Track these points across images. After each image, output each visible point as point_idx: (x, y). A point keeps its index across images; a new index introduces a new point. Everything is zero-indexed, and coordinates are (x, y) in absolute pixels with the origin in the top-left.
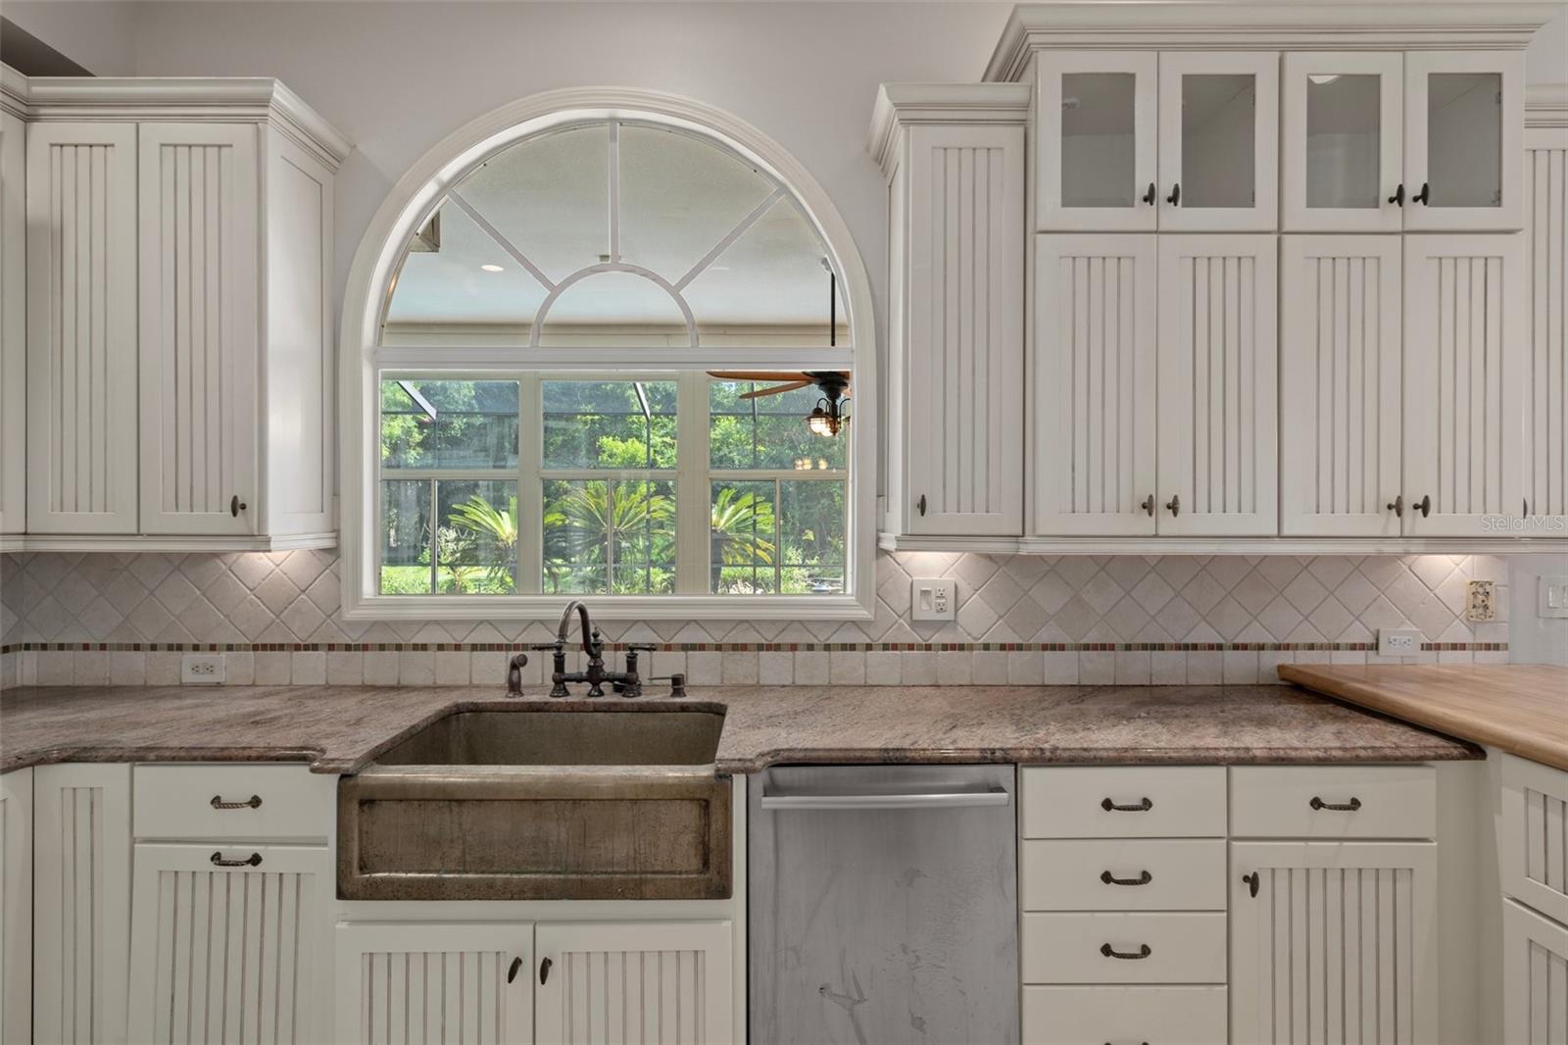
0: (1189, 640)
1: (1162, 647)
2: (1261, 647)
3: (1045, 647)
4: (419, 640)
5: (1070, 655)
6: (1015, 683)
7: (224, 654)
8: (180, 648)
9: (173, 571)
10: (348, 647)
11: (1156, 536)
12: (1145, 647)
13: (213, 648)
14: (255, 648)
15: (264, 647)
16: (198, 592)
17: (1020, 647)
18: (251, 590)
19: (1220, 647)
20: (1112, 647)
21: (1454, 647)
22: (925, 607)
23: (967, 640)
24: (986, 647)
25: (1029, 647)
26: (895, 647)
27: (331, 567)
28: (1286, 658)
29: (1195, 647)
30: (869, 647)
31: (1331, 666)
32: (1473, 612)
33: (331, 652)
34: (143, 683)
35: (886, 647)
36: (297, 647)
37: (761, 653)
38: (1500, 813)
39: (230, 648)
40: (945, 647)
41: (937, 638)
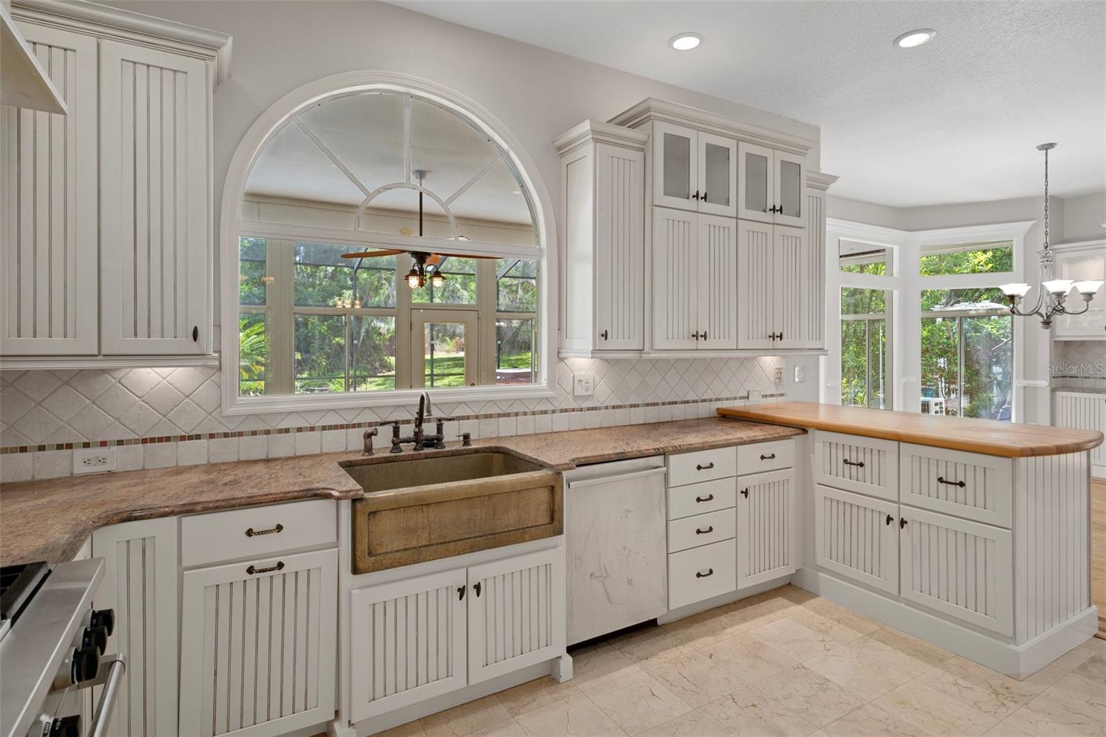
0: (686, 399)
1: (676, 403)
2: (711, 400)
3: (631, 406)
4: (283, 426)
5: (641, 409)
6: (619, 425)
7: (115, 448)
8: (69, 446)
9: (63, 385)
10: (226, 435)
11: (697, 350)
12: (670, 403)
13: (103, 444)
14: (144, 441)
15: (153, 440)
16: (88, 401)
17: (620, 407)
18: (139, 398)
19: (697, 402)
20: (658, 404)
21: (771, 396)
22: (580, 388)
23: (598, 405)
24: (607, 408)
25: (625, 407)
26: (566, 411)
27: (212, 378)
28: (719, 405)
29: (688, 402)
30: (554, 412)
31: (734, 407)
32: (777, 381)
33: (211, 440)
34: (30, 478)
35: (562, 411)
36: (183, 438)
37: (500, 419)
38: (814, 453)
39: (120, 443)
40: (589, 409)
41: (585, 405)
